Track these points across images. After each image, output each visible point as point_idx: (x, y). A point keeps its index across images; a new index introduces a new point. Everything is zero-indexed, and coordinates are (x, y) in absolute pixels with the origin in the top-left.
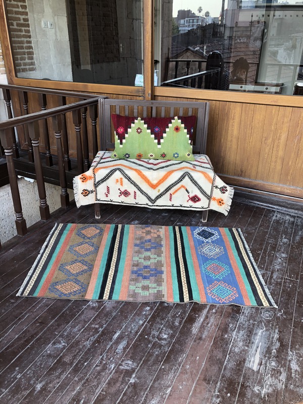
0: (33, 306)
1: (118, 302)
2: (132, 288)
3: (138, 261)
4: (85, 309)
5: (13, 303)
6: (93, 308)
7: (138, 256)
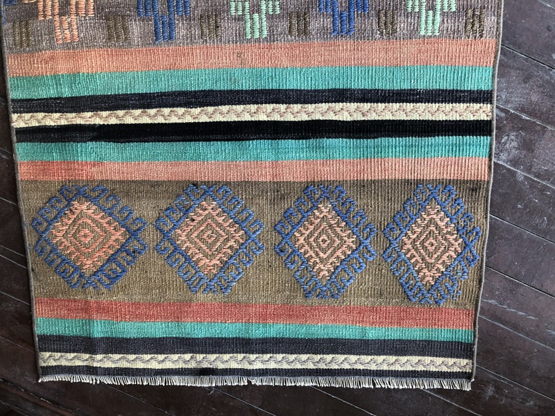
0: (515, 327)
1: (503, 69)
2: (431, 25)
3: (270, 18)
4: (529, 170)
5: (498, 388)
6: (527, 146)
7: (240, 19)
